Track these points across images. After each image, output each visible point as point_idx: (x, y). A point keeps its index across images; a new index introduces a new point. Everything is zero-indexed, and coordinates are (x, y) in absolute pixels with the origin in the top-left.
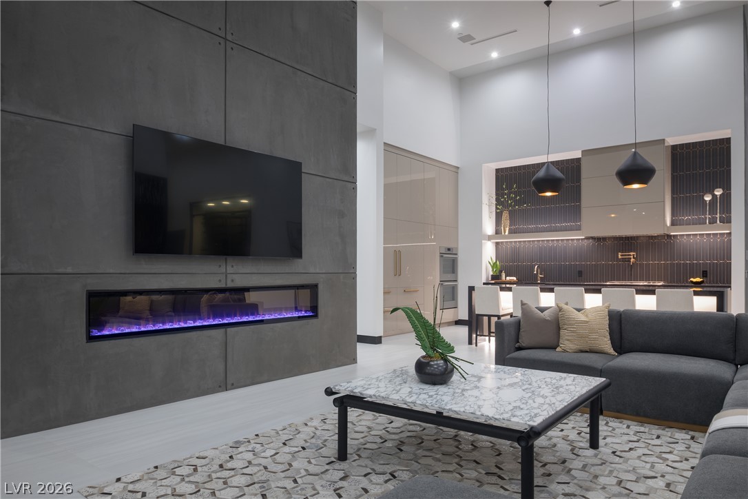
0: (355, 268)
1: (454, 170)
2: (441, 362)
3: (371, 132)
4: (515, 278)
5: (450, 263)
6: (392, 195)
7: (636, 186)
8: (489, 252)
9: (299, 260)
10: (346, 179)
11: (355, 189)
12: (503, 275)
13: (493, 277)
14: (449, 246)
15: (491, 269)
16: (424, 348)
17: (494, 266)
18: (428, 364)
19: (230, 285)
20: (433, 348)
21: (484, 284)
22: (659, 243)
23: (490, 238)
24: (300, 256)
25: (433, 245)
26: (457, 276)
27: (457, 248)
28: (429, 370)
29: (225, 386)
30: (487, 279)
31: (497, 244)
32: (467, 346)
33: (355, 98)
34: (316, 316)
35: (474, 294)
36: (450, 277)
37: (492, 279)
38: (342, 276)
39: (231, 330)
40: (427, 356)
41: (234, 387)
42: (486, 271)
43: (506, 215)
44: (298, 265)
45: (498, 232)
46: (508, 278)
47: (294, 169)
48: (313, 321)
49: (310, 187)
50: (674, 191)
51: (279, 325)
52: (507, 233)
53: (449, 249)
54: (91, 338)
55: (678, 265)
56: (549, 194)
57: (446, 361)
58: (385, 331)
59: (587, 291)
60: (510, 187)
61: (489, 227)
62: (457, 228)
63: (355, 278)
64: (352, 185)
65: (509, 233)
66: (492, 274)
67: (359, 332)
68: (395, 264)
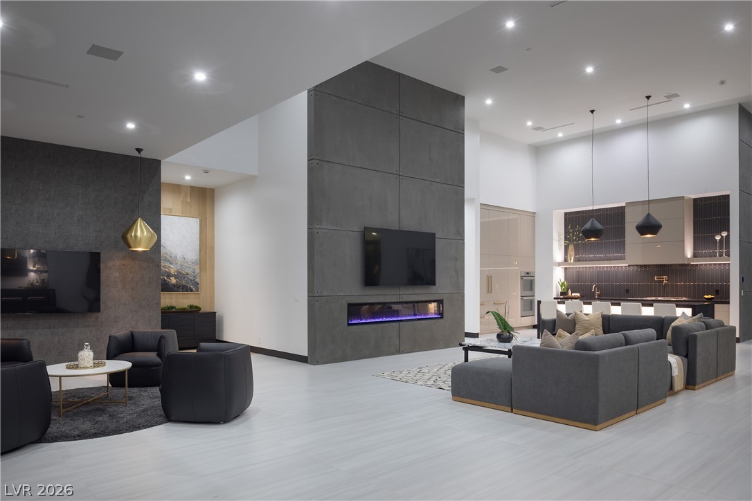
0: (463, 290)
1: (532, 215)
2: (508, 334)
3: (472, 200)
4: (578, 294)
5: (529, 283)
6: (486, 230)
7: (649, 236)
8: (559, 275)
9: (433, 287)
10: (458, 238)
11: (463, 243)
12: (570, 292)
13: (562, 294)
14: (527, 271)
15: (560, 287)
16: (500, 328)
17: (562, 285)
18: (502, 334)
19: (401, 300)
20: (505, 329)
21: (555, 298)
22: (684, 269)
23: (559, 264)
24: (434, 284)
25: (517, 269)
26: (534, 293)
27: (534, 272)
28: (502, 336)
29: (399, 352)
30: (557, 295)
31: (566, 268)
32: (537, 339)
33: (463, 190)
34: (442, 317)
35: (541, 306)
36: (528, 293)
37: (561, 295)
38: (456, 295)
39: (402, 323)
40: (502, 331)
41: (403, 352)
42: (556, 290)
43: (571, 248)
44: (433, 289)
45: (566, 260)
46: (573, 294)
47: (431, 237)
48: (441, 320)
49: (439, 245)
50: (696, 232)
51: (424, 322)
52: (572, 261)
53: (528, 273)
54: (349, 325)
55: (699, 285)
56: (593, 239)
57: (510, 333)
58: (481, 331)
59: (613, 304)
60: (574, 227)
61: (559, 255)
62: (535, 257)
63: (463, 296)
64: (461, 242)
65: (575, 261)
66: (560, 291)
67: (467, 330)
68: (488, 284)
